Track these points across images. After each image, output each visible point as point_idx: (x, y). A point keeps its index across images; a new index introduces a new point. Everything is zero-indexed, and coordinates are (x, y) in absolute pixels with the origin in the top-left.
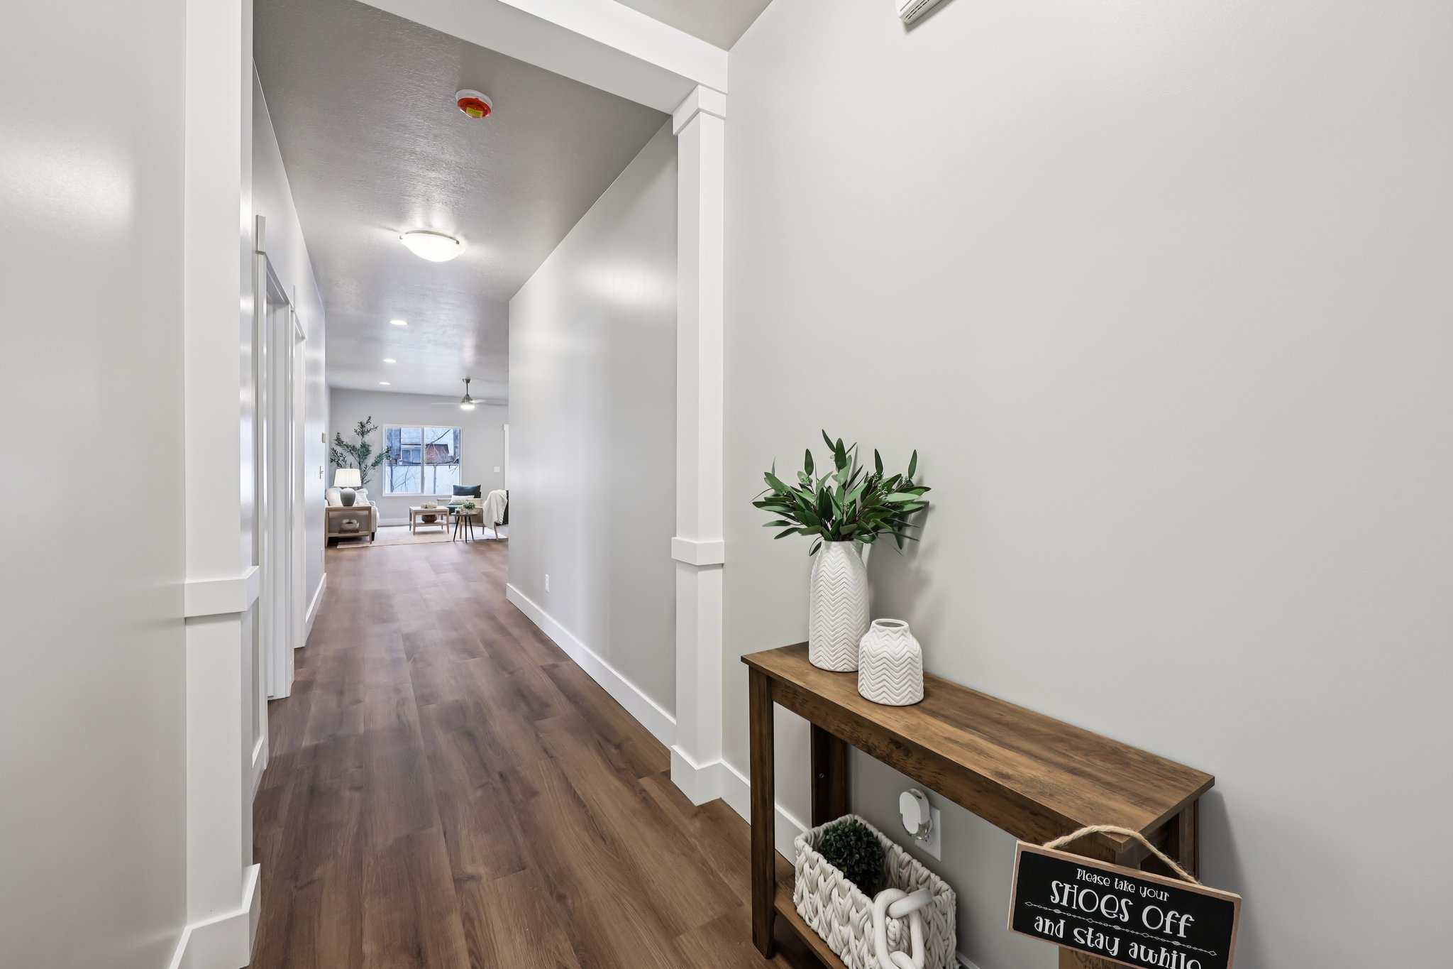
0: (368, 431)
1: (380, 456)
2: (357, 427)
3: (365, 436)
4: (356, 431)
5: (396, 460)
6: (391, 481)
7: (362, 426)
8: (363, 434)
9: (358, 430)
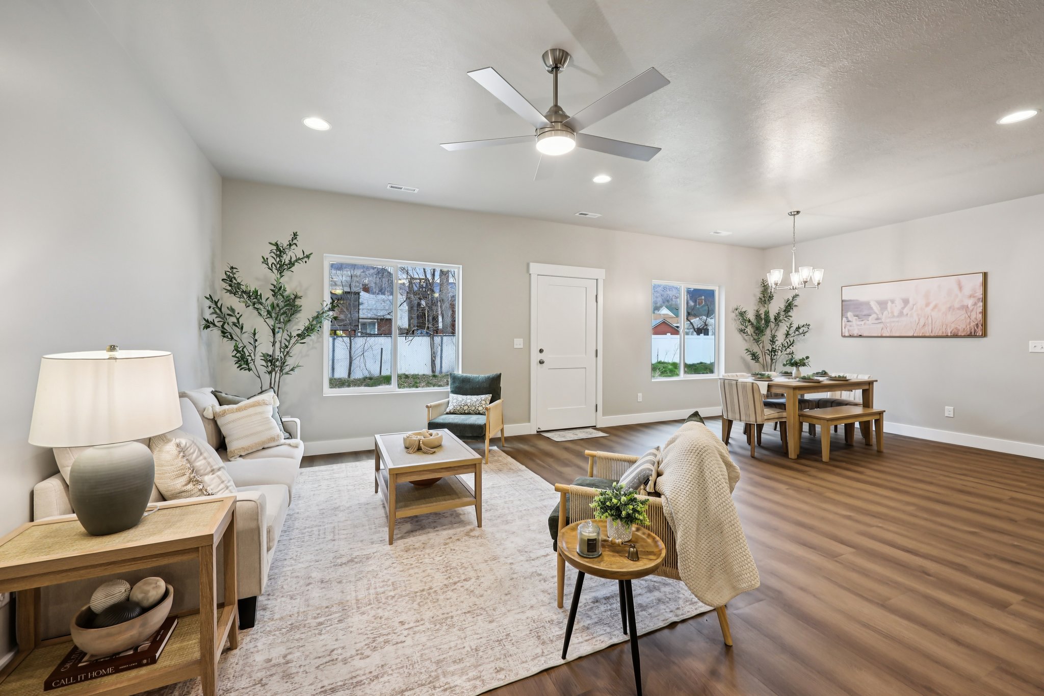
0: (291, 264)
1: (318, 318)
2: (267, 251)
3: (285, 273)
4: (265, 261)
5: (355, 331)
6: (350, 353)
7: (280, 251)
8: (282, 268)
9: (271, 261)
